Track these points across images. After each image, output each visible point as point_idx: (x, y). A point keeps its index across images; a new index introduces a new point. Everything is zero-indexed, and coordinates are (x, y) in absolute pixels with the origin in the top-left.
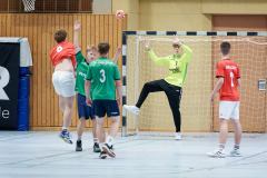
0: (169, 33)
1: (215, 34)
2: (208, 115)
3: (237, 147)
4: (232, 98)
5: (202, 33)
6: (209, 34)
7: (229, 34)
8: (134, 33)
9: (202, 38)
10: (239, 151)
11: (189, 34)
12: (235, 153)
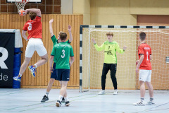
0: (109, 27)
1: (139, 27)
2: (134, 79)
3: (152, 99)
4: (147, 68)
5: (130, 26)
6: (135, 27)
7: (147, 27)
8: (87, 26)
9: (130, 30)
10: (154, 101)
11: (122, 27)
12: (151, 103)
